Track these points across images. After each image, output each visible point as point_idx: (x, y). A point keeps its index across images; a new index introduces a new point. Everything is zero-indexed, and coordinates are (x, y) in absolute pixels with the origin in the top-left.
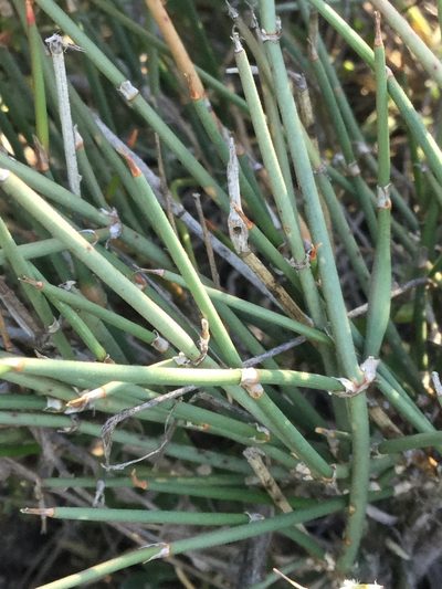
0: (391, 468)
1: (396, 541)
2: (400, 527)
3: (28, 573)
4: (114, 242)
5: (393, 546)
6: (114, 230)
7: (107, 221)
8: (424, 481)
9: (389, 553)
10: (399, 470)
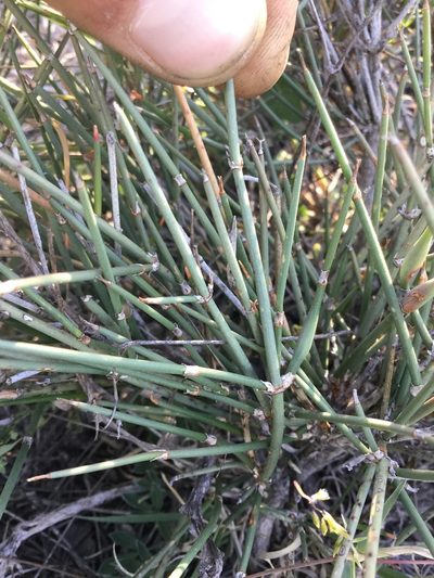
0: (305, 426)
1: (294, 462)
2: (299, 455)
3: (82, 455)
4: (154, 273)
5: (293, 465)
6: (155, 266)
7: (151, 261)
8: (321, 434)
9: (289, 468)
10: (309, 427)
